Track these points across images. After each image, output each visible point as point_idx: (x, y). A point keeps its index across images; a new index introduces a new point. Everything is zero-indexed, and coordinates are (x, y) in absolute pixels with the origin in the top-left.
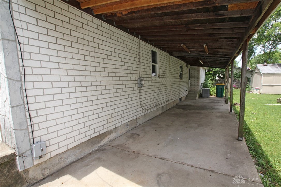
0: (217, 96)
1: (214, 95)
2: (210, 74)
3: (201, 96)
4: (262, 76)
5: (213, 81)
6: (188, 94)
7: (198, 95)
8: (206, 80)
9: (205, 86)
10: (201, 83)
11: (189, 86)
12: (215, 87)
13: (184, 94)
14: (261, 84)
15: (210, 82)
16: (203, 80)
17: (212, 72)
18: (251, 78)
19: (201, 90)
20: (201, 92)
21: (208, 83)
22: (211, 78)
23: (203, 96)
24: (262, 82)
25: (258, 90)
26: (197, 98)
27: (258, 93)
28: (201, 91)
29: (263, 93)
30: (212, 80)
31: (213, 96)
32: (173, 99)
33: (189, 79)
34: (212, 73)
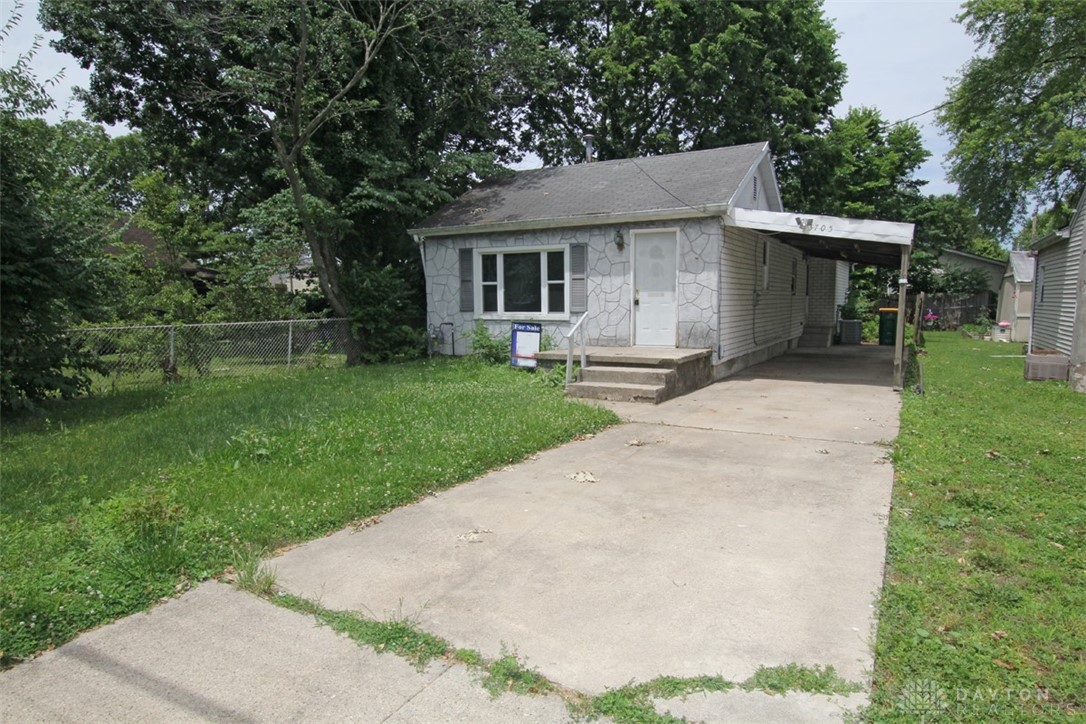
0: (881, 343)
1: (874, 341)
2: (863, 277)
3: (837, 341)
4: (1018, 291)
5: (872, 301)
6: (804, 333)
7: (830, 337)
8: (853, 295)
9: (848, 312)
10: (839, 306)
11: (807, 311)
12: (878, 317)
13: (797, 332)
14: (1014, 313)
15: (862, 304)
16: (844, 296)
17: (871, 270)
18: (999, 293)
19: (839, 325)
20: (839, 331)
21: (857, 306)
22: (866, 292)
23: (844, 339)
24: (1016, 309)
25: (1007, 332)
26: (829, 343)
27: (1005, 341)
28: (838, 329)
29: (1018, 340)
30: (868, 296)
31: (871, 343)
32: (780, 337)
33: (807, 294)
34: (871, 273)
